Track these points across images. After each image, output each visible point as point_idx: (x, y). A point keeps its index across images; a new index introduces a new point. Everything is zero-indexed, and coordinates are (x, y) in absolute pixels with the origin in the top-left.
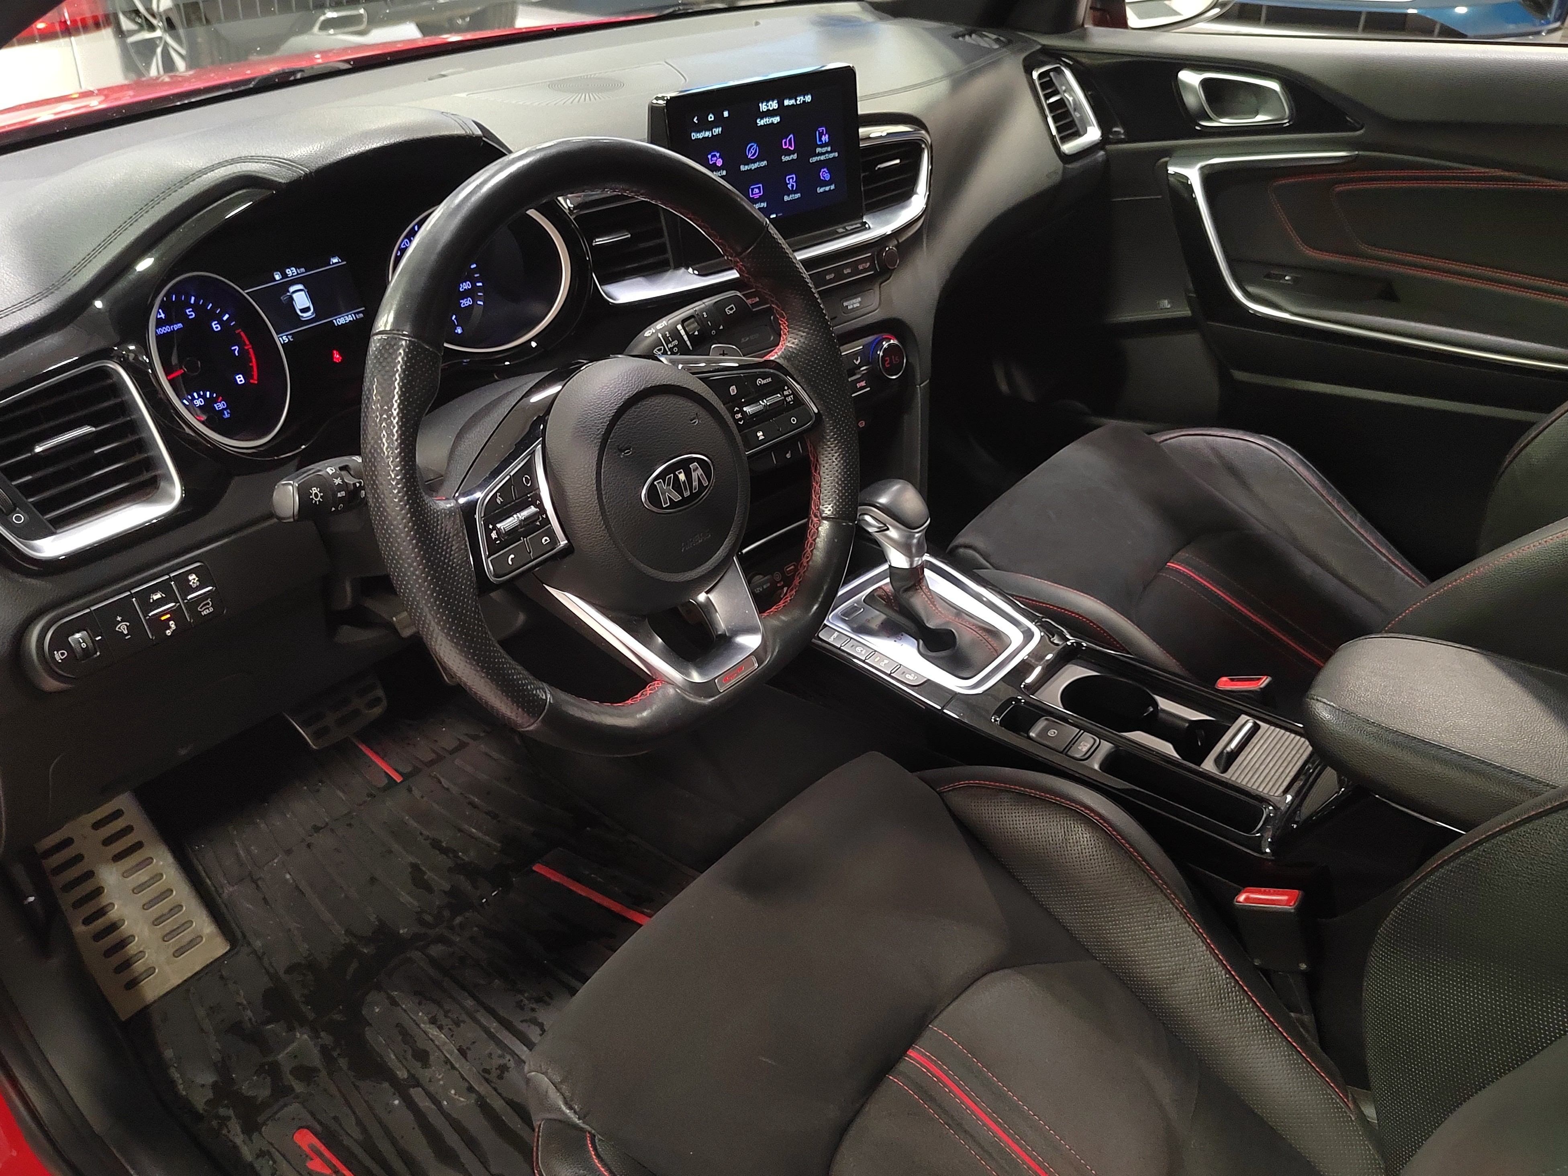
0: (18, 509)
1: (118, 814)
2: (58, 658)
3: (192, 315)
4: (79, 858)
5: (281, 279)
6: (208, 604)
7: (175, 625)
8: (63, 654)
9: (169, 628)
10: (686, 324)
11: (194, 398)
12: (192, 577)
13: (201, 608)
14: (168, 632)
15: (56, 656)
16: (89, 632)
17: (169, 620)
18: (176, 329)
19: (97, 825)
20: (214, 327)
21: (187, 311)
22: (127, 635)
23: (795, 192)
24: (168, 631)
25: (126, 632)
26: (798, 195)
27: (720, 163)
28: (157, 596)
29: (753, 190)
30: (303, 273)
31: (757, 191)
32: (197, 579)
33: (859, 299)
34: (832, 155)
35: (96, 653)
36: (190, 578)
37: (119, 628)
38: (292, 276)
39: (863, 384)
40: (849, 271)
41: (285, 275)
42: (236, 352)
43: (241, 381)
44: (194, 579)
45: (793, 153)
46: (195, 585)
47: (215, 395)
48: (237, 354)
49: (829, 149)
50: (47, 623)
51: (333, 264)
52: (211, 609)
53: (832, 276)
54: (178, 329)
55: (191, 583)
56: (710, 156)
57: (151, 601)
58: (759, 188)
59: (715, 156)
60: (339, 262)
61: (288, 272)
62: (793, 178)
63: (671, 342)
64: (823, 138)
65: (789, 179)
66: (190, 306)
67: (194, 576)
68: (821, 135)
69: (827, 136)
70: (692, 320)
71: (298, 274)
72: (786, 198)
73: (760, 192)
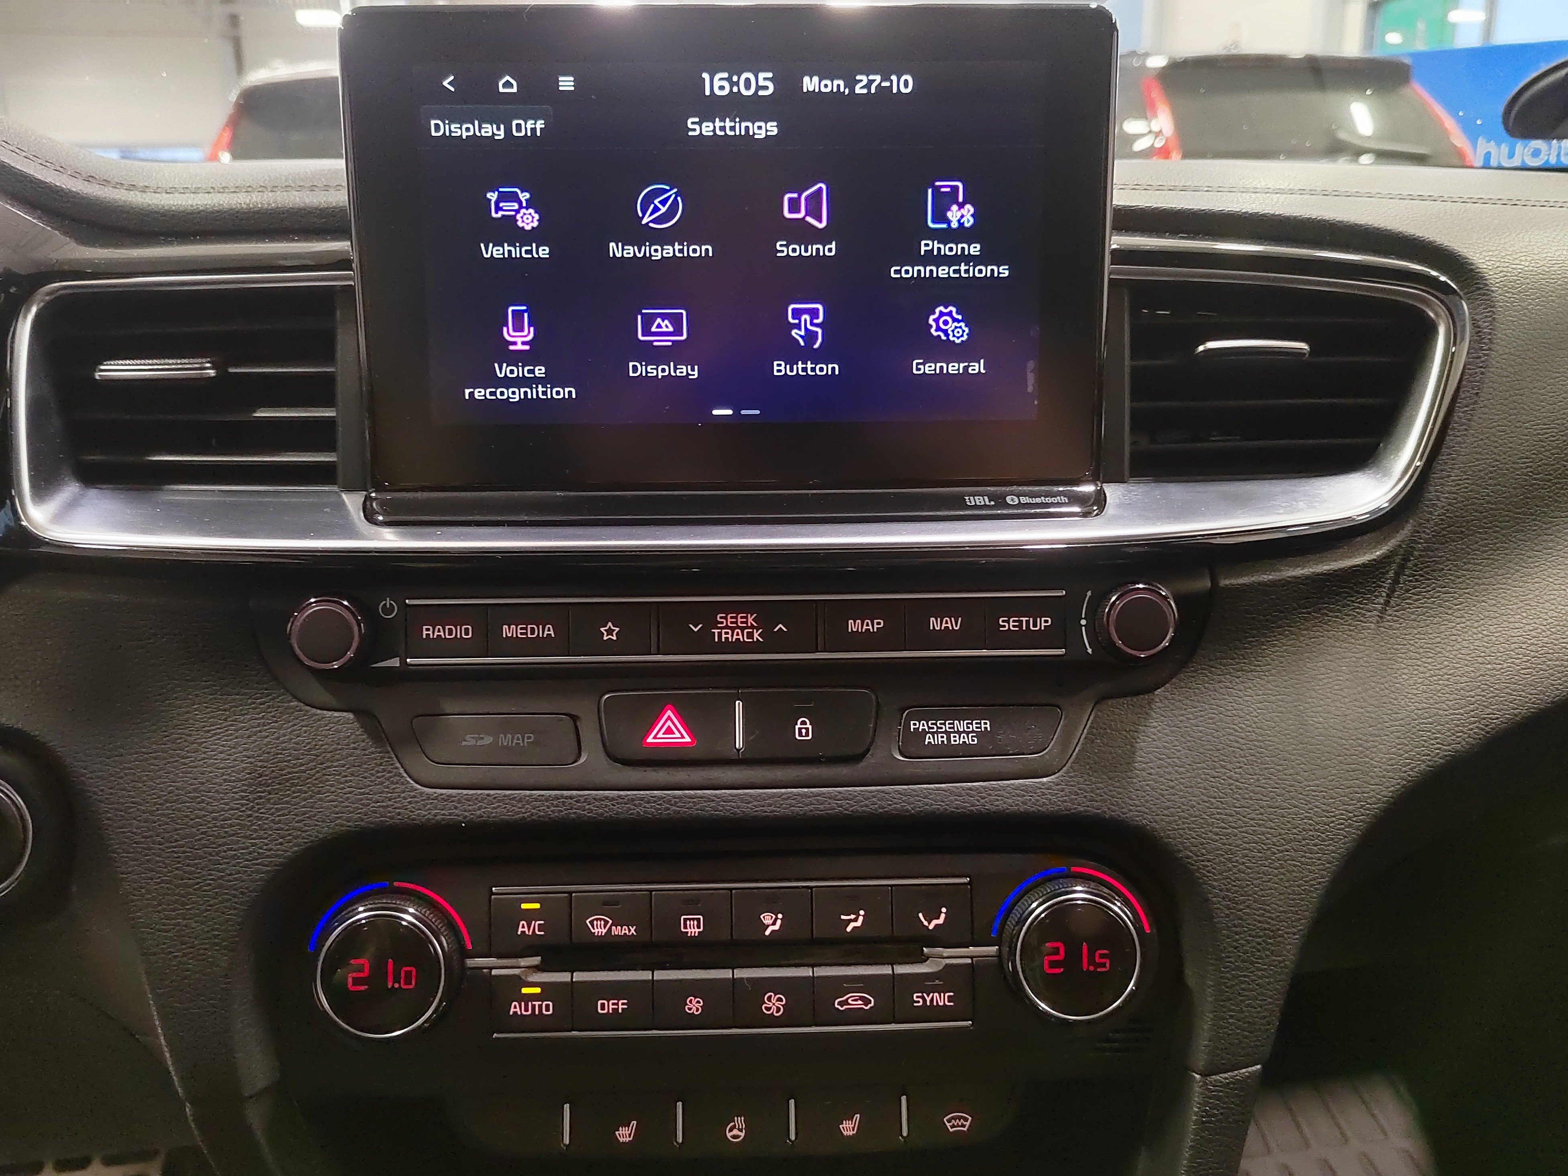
23: (818, 357)
26: (830, 368)
27: (528, 220)
29: (648, 321)
31: (667, 326)
33: (986, 725)
34: (986, 271)
39: (941, 999)
40: (951, 624)
45: (822, 237)
49: (975, 249)
53: (876, 625)
56: (493, 196)
58: (676, 320)
59: (514, 198)
62: (814, 313)
64: (954, 214)
65: (797, 313)
68: (943, 203)
69: (969, 209)
72: (780, 368)
73: (678, 331)
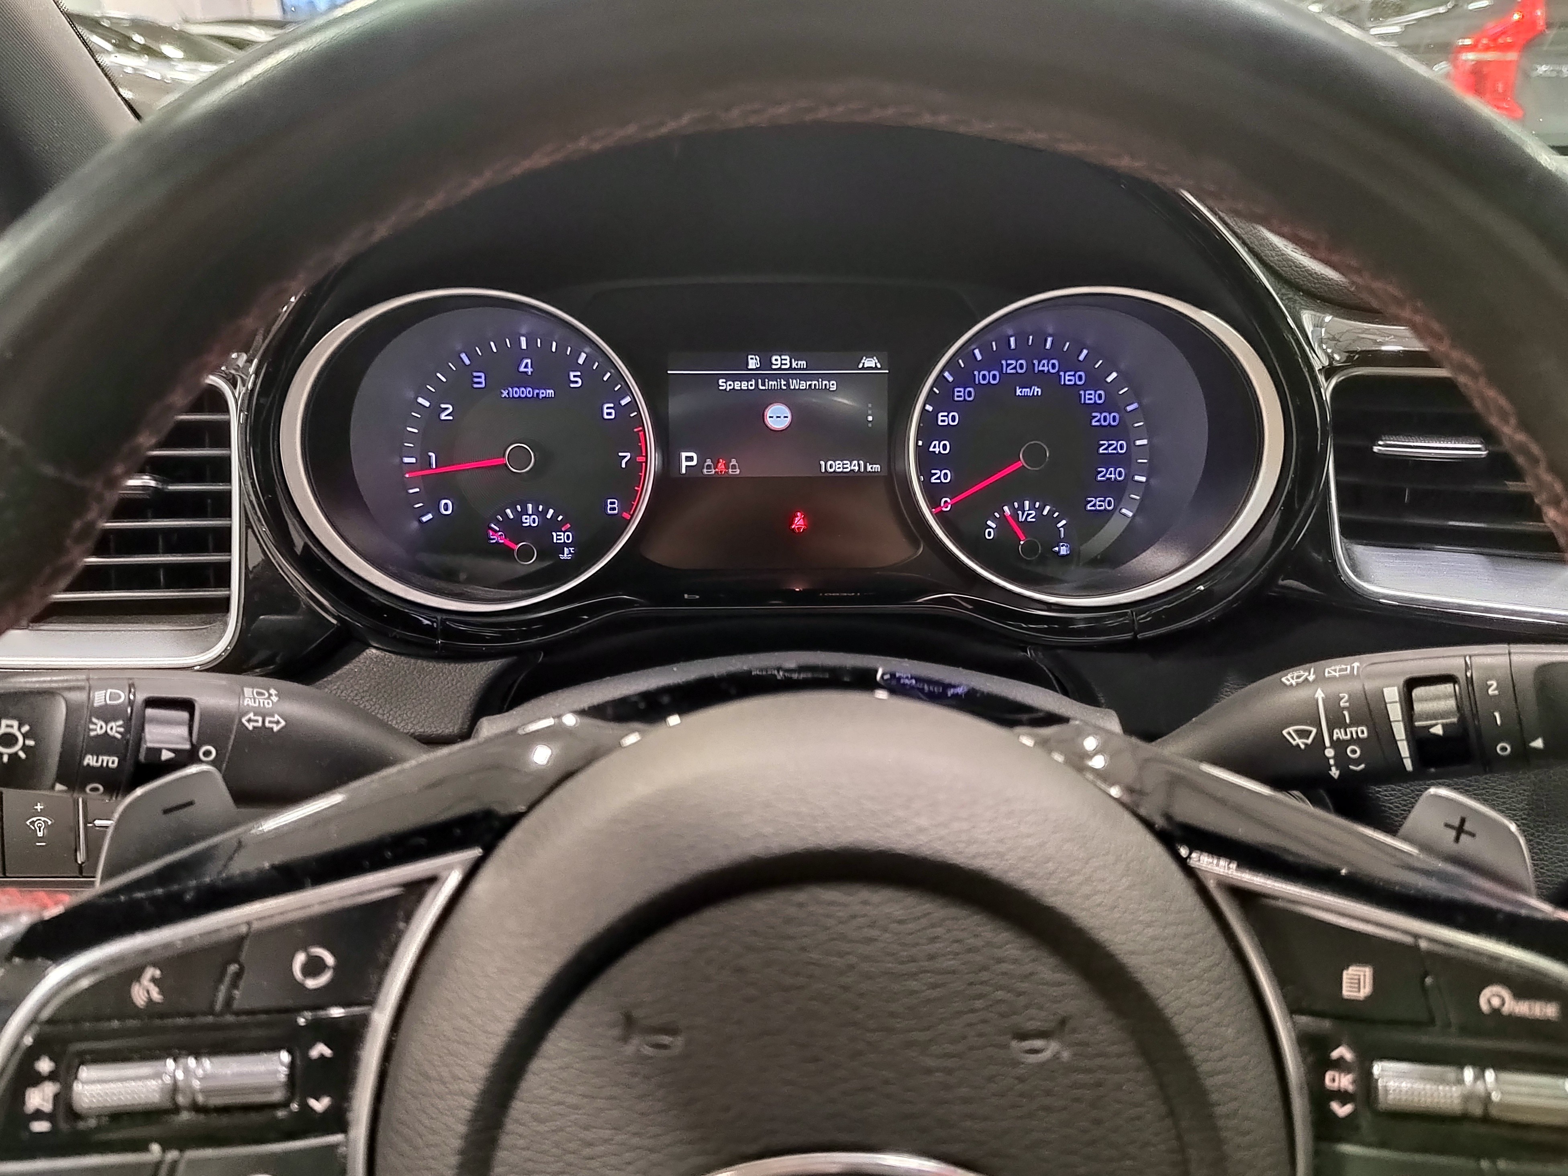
3: (576, 382)
5: (757, 369)
10: (1418, 692)
11: (525, 512)
18: (540, 396)
20: (606, 411)
21: (572, 374)
30: (803, 369)
38: (780, 369)
41: (766, 364)
42: (624, 462)
43: (613, 509)
47: (560, 518)
48: (624, 466)
51: (863, 368)
54: (544, 397)
60: (876, 368)
61: (777, 361)
63: (1345, 726)
66: (576, 367)
70: (1448, 688)
71: (790, 368)
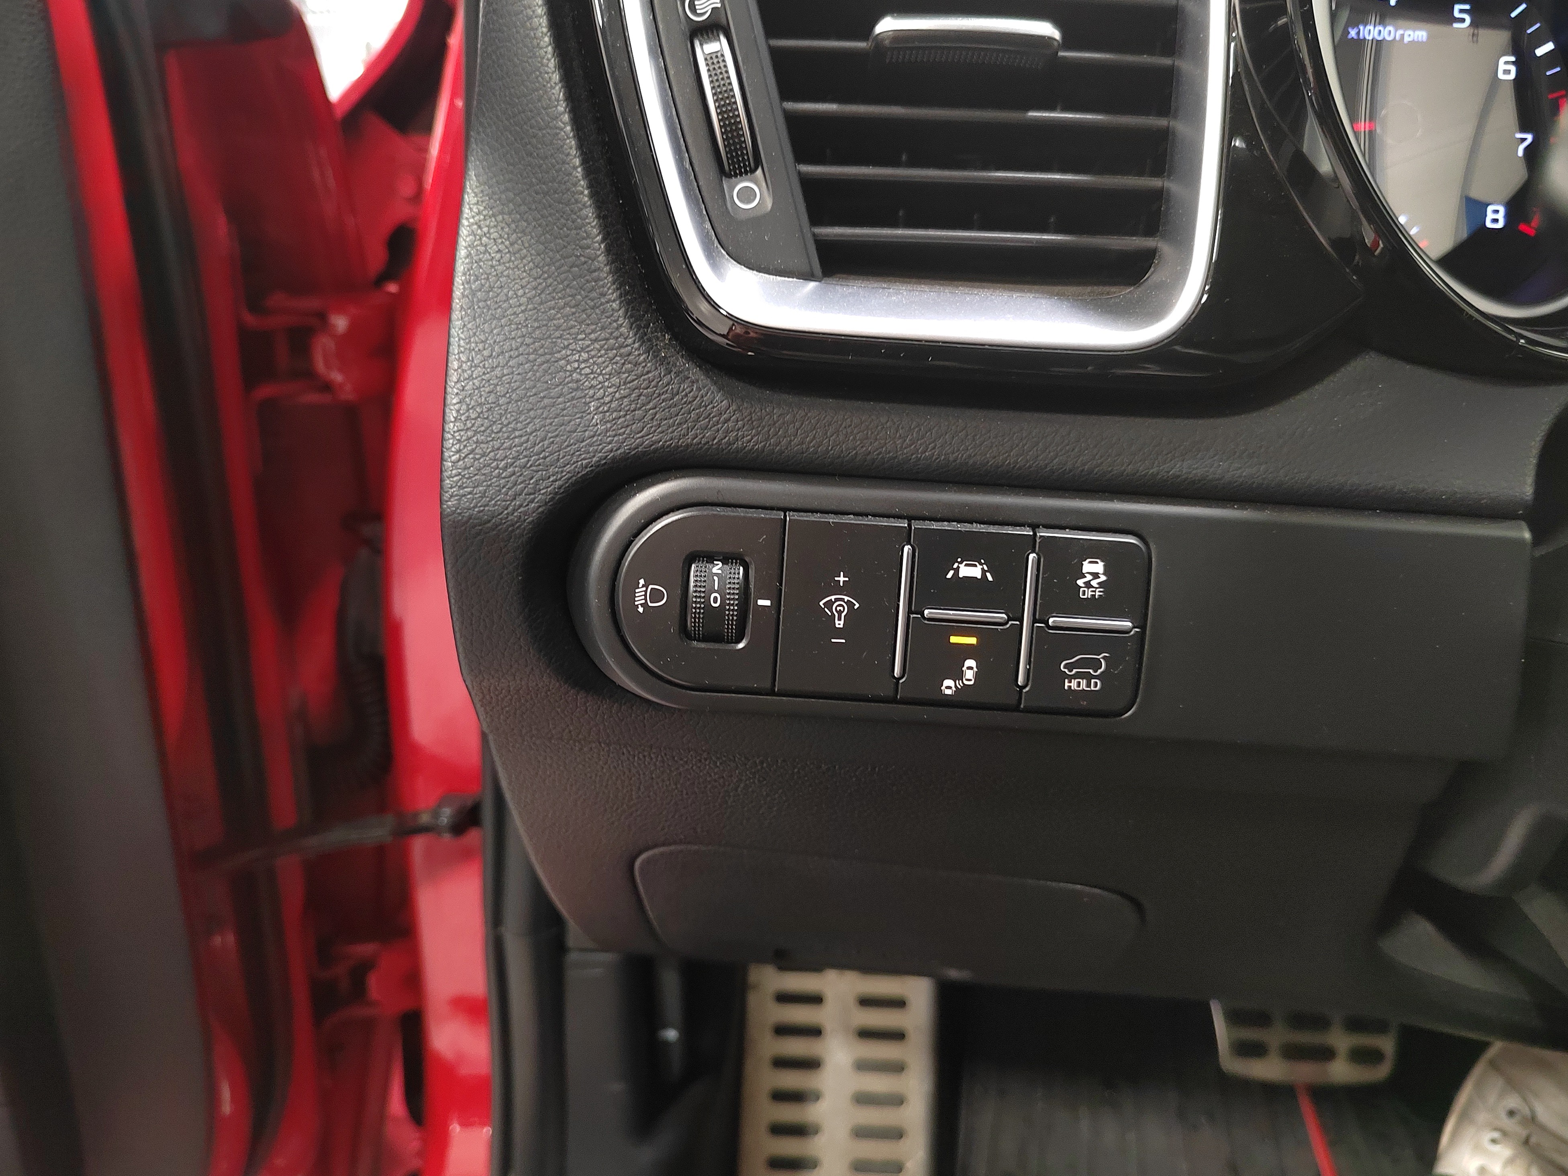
0: (759, 172)
1: (899, 1003)
2: (639, 600)
3: (1461, 11)
4: (815, 1032)
6: (1096, 665)
7: (977, 676)
8: (656, 596)
9: (958, 675)
12: (1093, 567)
13: (1070, 667)
14: (949, 686)
15: (640, 592)
16: (752, 573)
17: (966, 651)
18: (1407, 39)
19: (866, 1002)
21: (1458, 7)
22: (839, 633)
24: (948, 682)
25: (839, 624)
28: (970, 571)
32: (1103, 578)
35: (739, 641)
36: (1088, 567)
37: (829, 604)
42: (1522, 148)
43: (1495, 221)
44: (1096, 575)
46: (1089, 593)
48: (1520, 154)
50: (665, 497)
52: (1096, 685)
54: (1411, 43)
55: (1080, 582)
57: (950, 575)
67: (1099, 567)
